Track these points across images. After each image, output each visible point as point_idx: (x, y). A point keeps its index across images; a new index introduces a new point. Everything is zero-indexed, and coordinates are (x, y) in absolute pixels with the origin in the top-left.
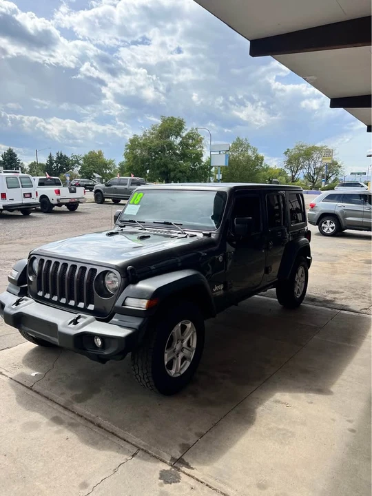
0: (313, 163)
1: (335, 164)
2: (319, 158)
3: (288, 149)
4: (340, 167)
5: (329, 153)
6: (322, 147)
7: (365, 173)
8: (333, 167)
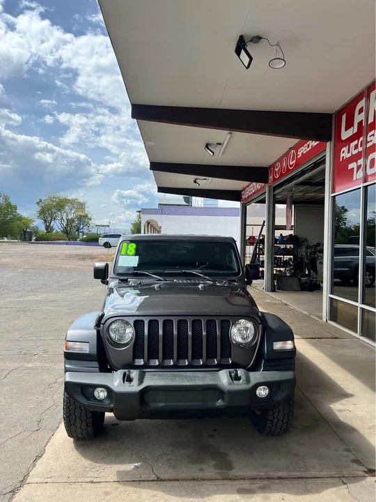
0: (65, 215)
1: (86, 216)
2: (71, 210)
3: (40, 200)
4: (90, 219)
5: (81, 206)
6: (73, 200)
7: (108, 226)
8: (84, 219)
